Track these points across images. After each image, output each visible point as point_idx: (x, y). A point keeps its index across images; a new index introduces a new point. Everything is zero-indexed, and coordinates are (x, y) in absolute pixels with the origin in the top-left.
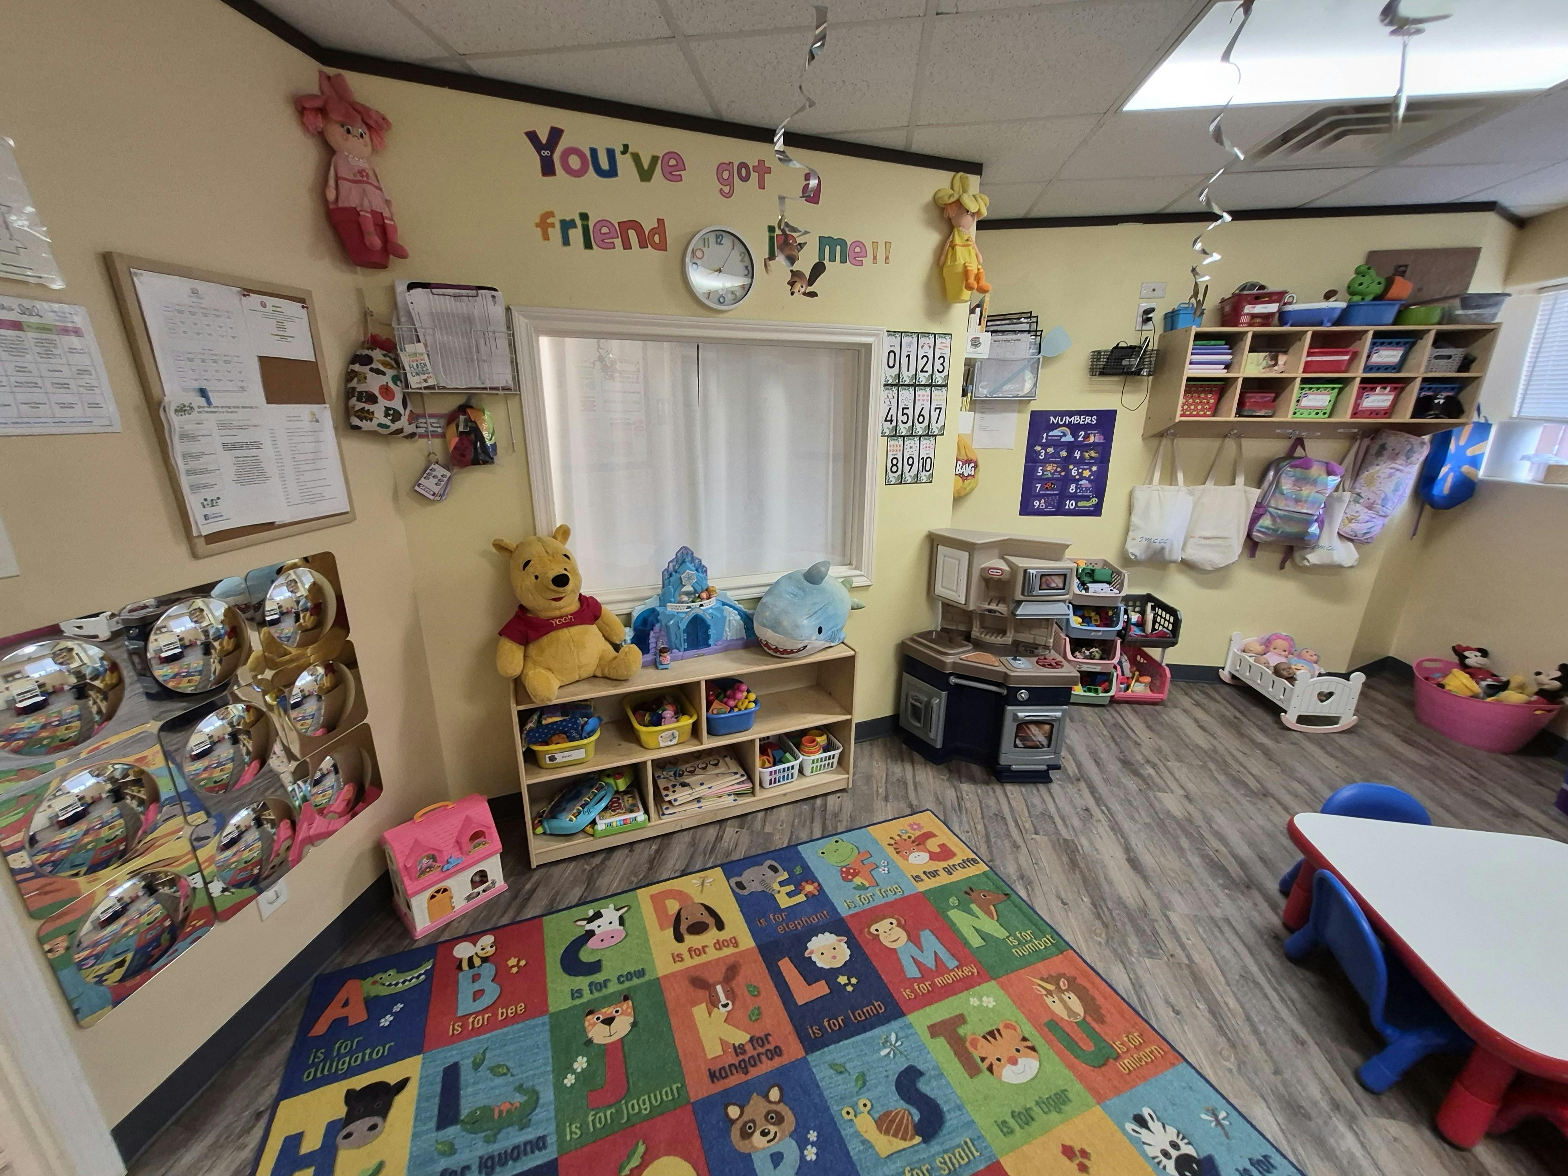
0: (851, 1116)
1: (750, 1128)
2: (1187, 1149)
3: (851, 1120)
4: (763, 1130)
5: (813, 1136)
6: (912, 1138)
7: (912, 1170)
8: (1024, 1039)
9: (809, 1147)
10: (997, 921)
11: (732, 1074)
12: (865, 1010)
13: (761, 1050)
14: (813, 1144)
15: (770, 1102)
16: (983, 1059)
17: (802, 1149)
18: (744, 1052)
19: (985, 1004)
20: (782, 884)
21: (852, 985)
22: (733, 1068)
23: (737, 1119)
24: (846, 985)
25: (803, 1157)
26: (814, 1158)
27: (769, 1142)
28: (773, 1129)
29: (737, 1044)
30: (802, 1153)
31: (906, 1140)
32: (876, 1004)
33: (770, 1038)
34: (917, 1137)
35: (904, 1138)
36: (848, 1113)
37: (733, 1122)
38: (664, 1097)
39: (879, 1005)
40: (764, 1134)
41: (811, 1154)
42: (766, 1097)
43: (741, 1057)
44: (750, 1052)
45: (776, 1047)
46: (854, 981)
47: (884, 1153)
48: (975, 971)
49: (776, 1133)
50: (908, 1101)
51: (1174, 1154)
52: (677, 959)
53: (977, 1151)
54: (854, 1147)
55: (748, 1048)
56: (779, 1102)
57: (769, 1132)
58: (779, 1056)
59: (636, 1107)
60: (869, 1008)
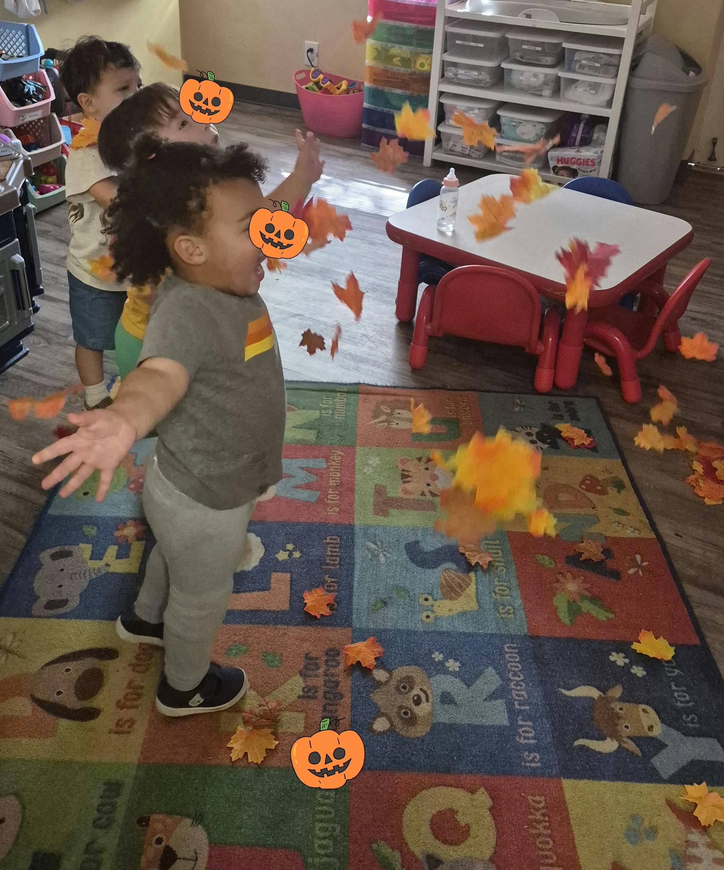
0: (432, 616)
1: (406, 713)
2: (535, 430)
3: (436, 618)
4: (414, 701)
5: (438, 657)
6: (470, 579)
7: (494, 592)
8: (420, 459)
9: (447, 664)
10: (299, 409)
11: (336, 711)
12: (329, 553)
13: (321, 671)
14: (446, 659)
15: (387, 682)
16: (423, 494)
17: (446, 672)
18: (315, 689)
19: (374, 465)
20: (96, 555)
21: (294, 550)
22: (329, 708)
23: (392, 725)
24: (290, 555)
25: (454, 674)
26: (458, 664)
27: (427, 700)
28: (416, 691)
29: (301, 693)
30: (450, 673)
31: (470, 584)
32: (328, 541)
33: (312, 655)
34: (470, 574)
35: (468, 585)
36: (428, 617)
37: (392, 730)
38: (327, 801)
39: (331, 539)
40: (418, 702)
41: (453, 665)
42: (379, 684)
43: (320, 694)
44: (319, 682)
45: (327, 654)
46: (290, 547)
47: (474, 605)
48: (339, 452)
49: (421, 690)
50: (435, 565)
51: (534, 438)
52: (125, 728)
53: (495, 540)
54: (461, 627)
55: (311, 682)
56: (391, 675)
57: (419, 697)
58: (338, 655)
59: (325, 842)
60: (329, 549)
